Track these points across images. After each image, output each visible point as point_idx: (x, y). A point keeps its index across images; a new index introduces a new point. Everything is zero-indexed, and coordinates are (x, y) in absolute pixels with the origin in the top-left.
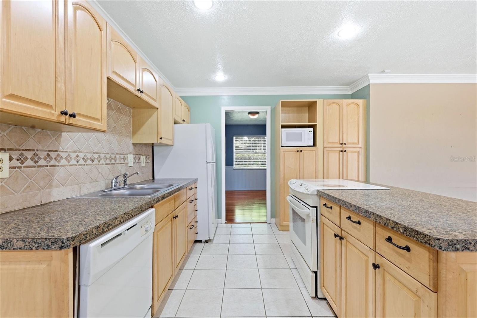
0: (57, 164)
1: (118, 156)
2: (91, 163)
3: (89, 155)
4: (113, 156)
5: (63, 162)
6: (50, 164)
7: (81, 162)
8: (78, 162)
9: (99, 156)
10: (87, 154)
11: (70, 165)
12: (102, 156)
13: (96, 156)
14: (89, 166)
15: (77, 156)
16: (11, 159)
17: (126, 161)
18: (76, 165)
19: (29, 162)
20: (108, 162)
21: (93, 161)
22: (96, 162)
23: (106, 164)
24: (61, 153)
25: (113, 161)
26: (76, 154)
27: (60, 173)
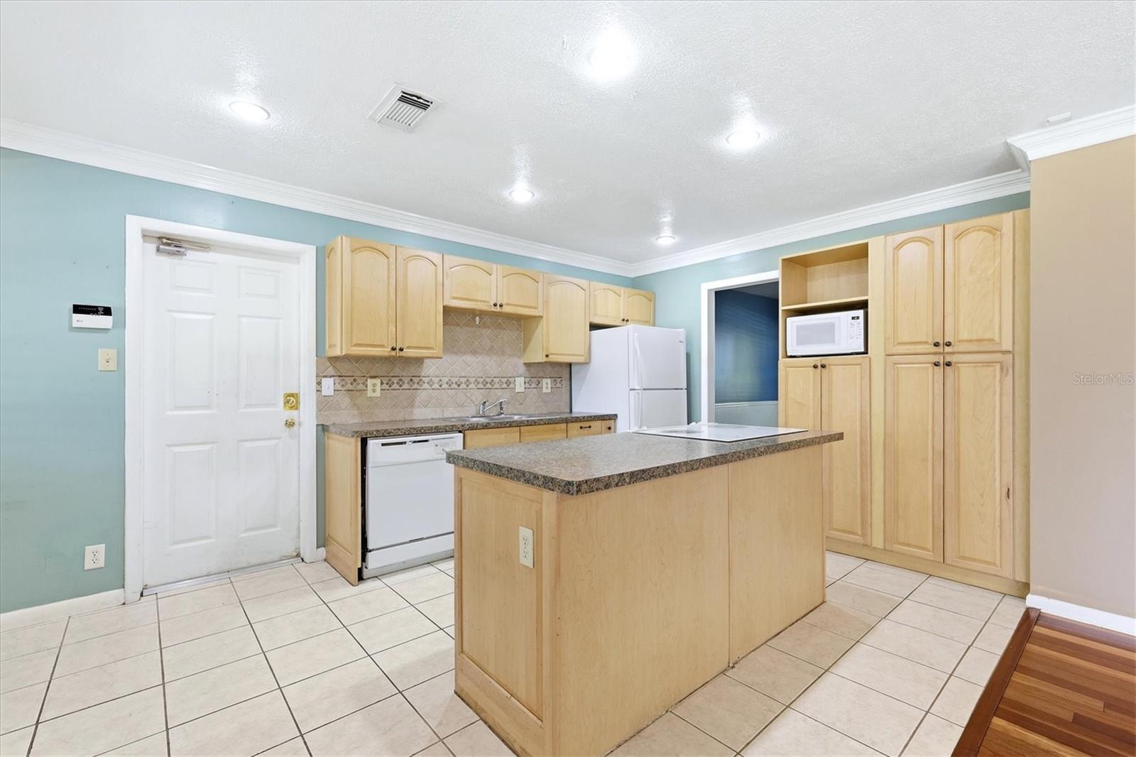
0: (419, 388)
1: (496, 380)
2: (456, 387)
3: (454, 380)
4: (489, 380)
5: (426, 386)
6: (413, 387)
7: (445, 386)
8: (441, 386)
9: (468, 380)
10: (452, 379)
11: (433, 389)
12: (472, 380)
13: (464, 380)
14: (454, 391)
15: (441, 380)
16: (382, 383)
17: (512, 386)
18: (439, 389)
19: (396, 386)
20: (481, 386)
21: (459, 385)
22: (463, 386)
23: (478, 389)
24: (424, 379)
25: (489, 386)
26: (439, 379)
27: (422, 395)
